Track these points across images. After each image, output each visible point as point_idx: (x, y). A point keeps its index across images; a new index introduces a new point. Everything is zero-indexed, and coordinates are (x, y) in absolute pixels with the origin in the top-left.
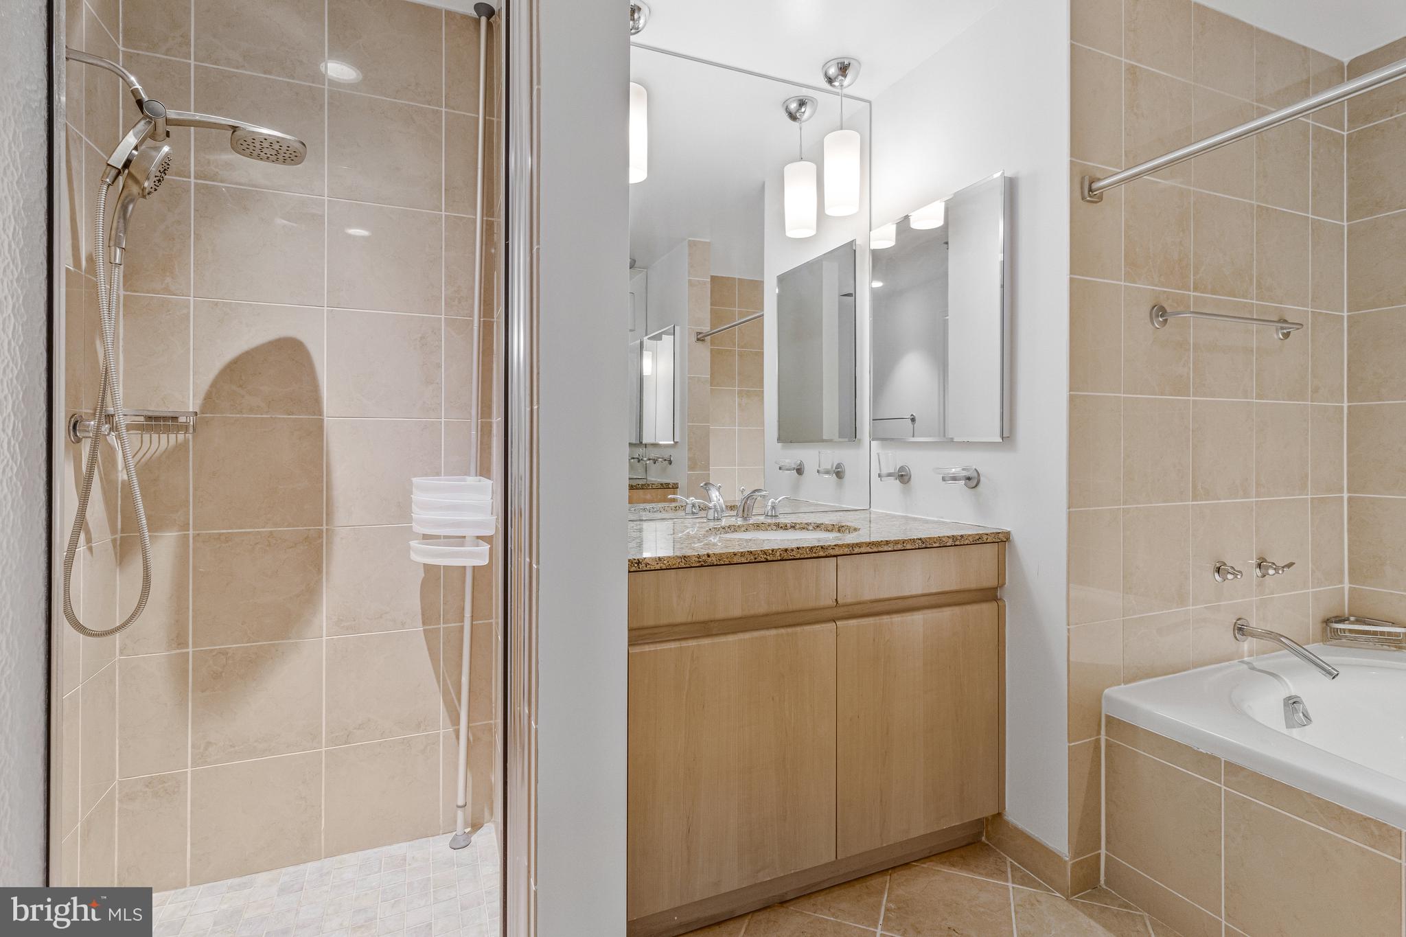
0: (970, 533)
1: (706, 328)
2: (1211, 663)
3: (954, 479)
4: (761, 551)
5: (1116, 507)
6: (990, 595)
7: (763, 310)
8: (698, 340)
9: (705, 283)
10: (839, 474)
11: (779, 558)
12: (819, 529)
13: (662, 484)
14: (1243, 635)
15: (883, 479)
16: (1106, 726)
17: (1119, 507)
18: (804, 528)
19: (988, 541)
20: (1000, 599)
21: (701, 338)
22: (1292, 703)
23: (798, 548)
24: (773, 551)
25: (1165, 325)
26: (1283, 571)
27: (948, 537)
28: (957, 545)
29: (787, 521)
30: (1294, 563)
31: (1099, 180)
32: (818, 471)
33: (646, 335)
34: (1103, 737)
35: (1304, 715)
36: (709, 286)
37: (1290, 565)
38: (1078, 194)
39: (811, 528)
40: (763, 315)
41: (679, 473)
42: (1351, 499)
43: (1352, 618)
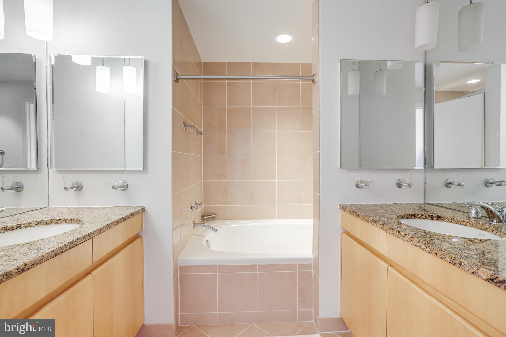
2: (191, 238)
10: (18, 188)
14: (194, 226)
15: (68, 190)
16: (180, 270)
20: (142, 236)
25: (186, 129)
26: (201, 205)
27: (130, 214)
34: (179, 274)
38: (174, 77)
42: (204, 182)
43: (205, 215)
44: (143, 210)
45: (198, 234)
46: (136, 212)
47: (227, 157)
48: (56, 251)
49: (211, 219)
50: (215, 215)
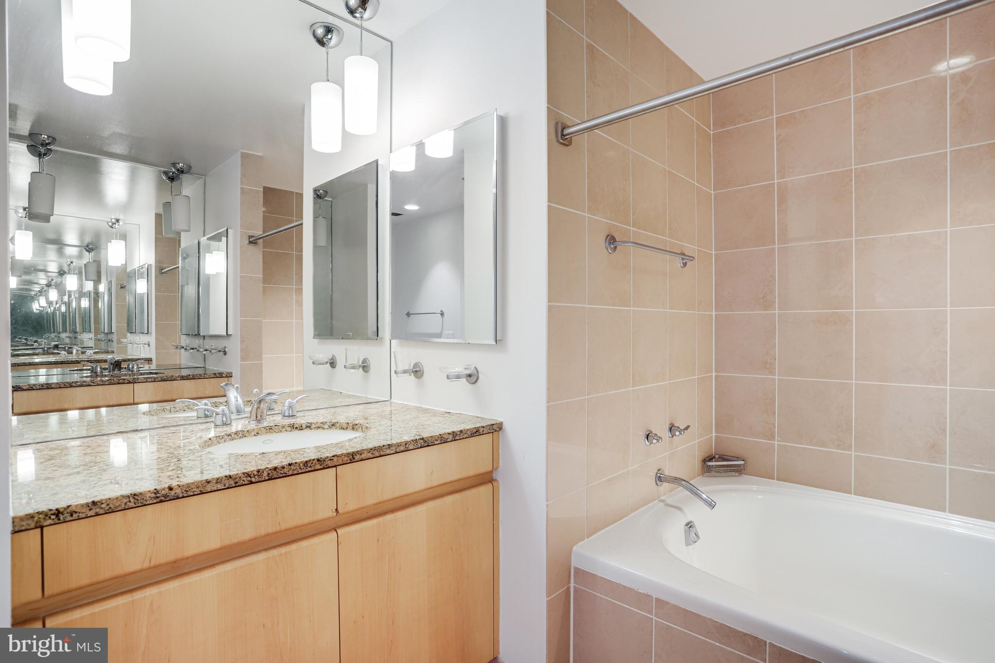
0: (468, 428)
1: (258, 232)
2: (643, 506)
3: (458, 377)
4: (244, 473)
5: (582, 398)
6: (487, 479)
7: (302, 218)
8: (250, 242)
9: (257, 192)
10: (365, 367)
11: (267, 478)
12: (334, 427)
13: (215, 374)
14: (661, 481)
15: (398, 375)
16: (574, 576)
17: (584, 397)
18: (319, 428)
19: (484, 433)
20: (496, 480)
21: (253, 241)
22: (690, 525)
23: (290, 465)
24: (258, 471)
25: (615, 251)
26: (684, 432)
27: (449, 434)
28: (457, 440)
29: (302, 422)
30: (690, 426)
31: (569, 127)
32: (345, 367)
33: (204, 235)
34: (572, 585)
35: (695, 535)
36: (262, 195)
37: (687, 428)
38: (553, 136)
39: (326, 426)
40: (302, 224)
41: (233, 363)
42: (716, 377)
43: (717, 456)
44: (496, 429)
45: (669, 501)
46: (468, 430)
47: (778, 316)
48: (236, 478)
49: (731, 471)
50: (742, 462)
